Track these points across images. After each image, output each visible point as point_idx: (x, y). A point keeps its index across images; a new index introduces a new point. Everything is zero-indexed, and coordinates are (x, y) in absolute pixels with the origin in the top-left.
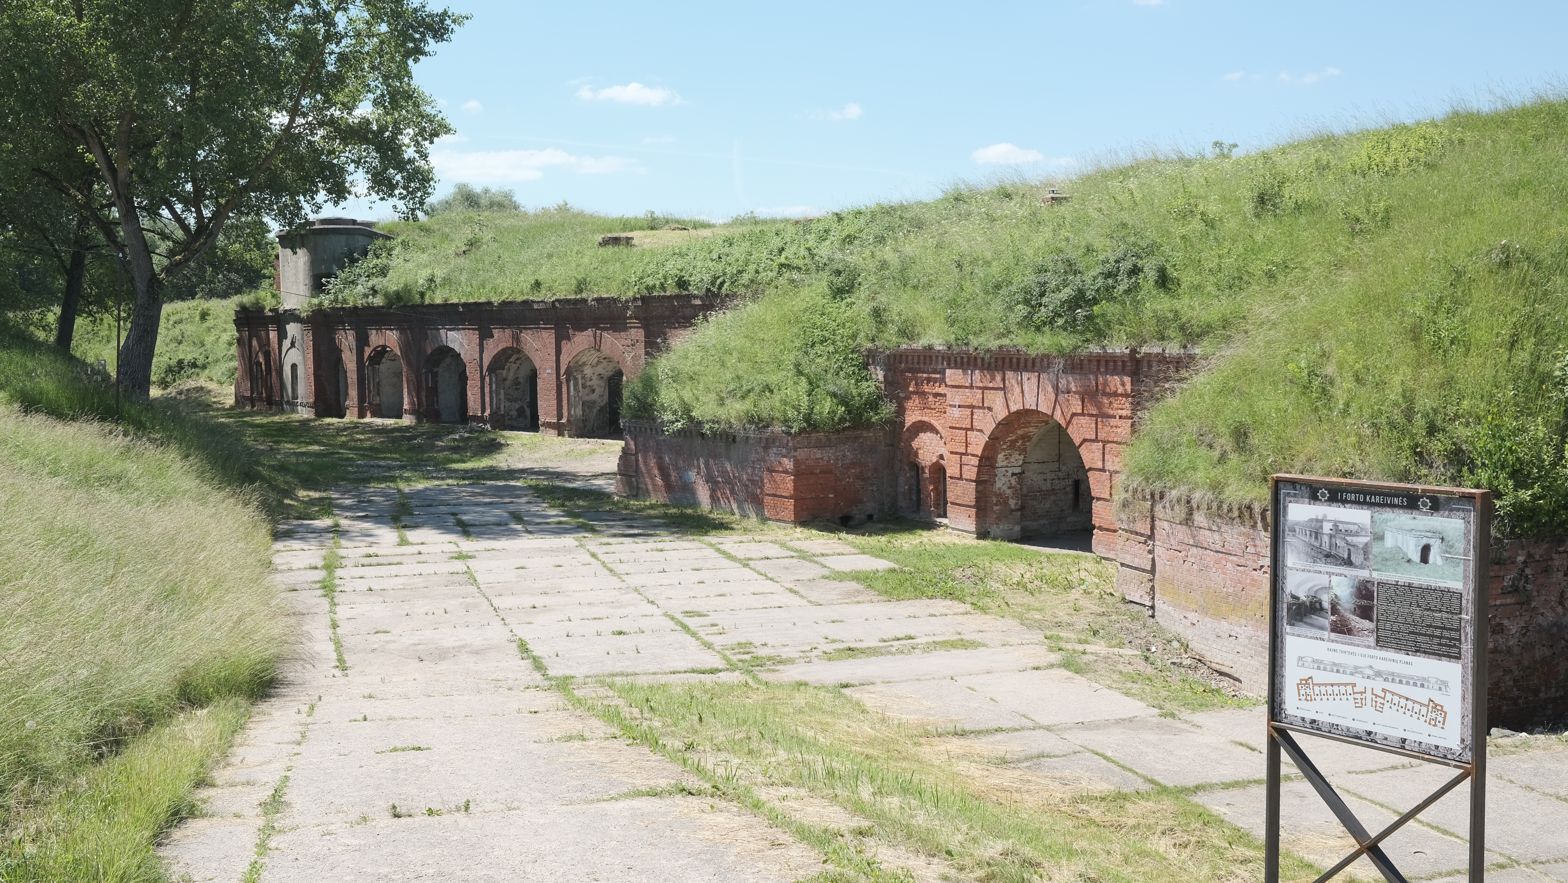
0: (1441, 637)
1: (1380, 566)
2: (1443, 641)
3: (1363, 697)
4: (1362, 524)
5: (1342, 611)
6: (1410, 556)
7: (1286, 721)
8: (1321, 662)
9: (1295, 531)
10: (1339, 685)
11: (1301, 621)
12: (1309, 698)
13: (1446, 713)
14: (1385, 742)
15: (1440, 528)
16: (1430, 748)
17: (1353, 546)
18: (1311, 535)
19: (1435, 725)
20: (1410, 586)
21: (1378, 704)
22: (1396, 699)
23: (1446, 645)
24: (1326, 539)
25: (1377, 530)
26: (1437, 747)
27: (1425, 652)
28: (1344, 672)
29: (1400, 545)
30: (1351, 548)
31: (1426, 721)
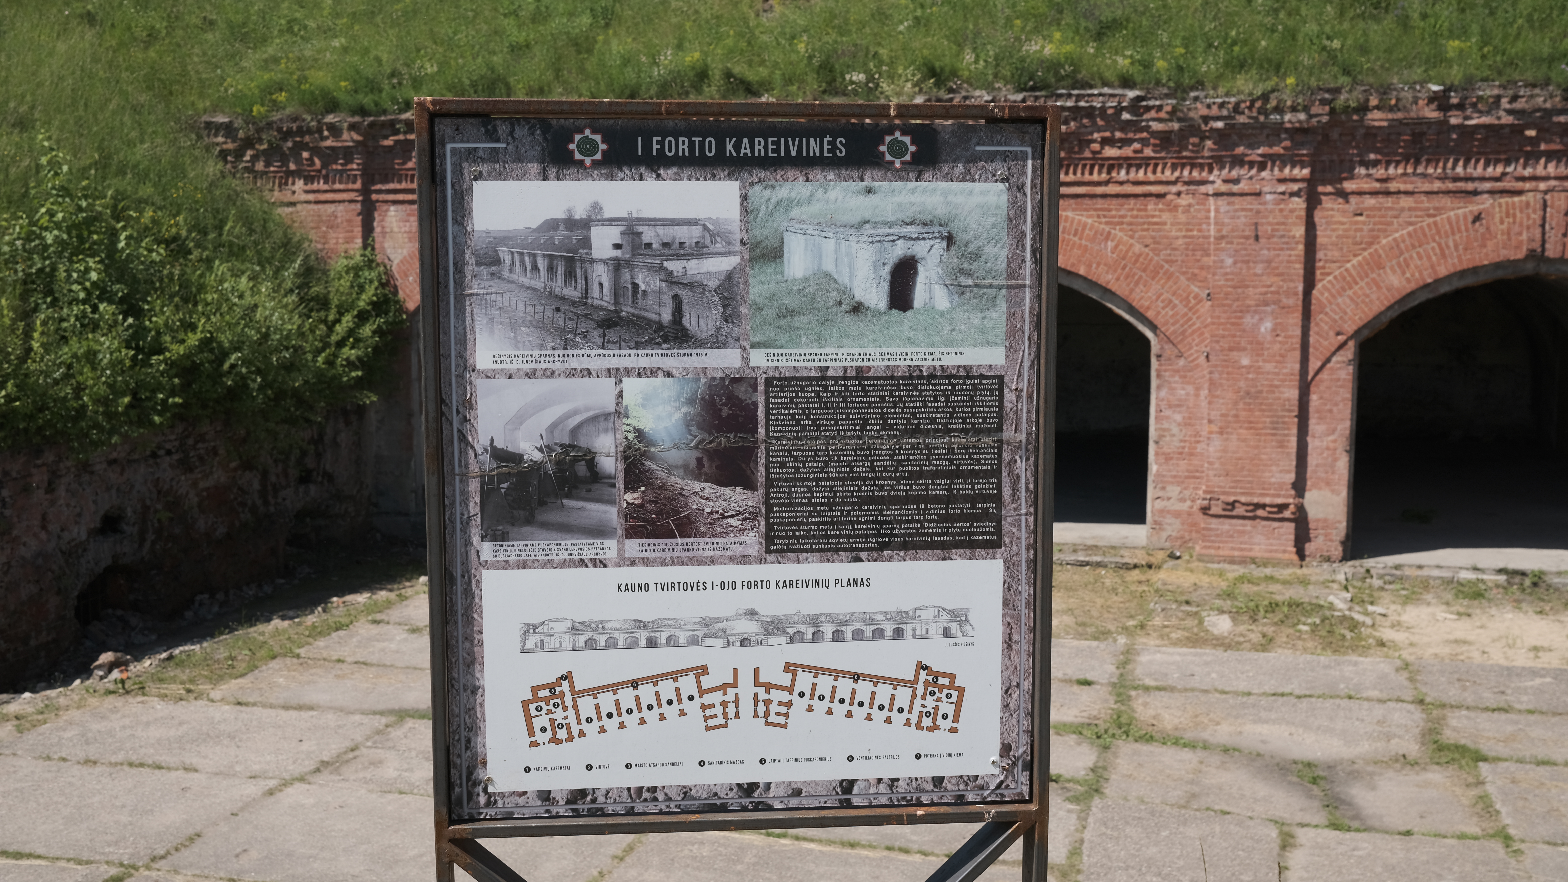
0: (949, 499)
1: (772, 333)
2: (955, 508)
3: (730, 697)
4: (716, 222)
5: (661, 474)
6: (859, 295)
7: (491, 812)
8: (600, 626)
9: (497, 262)
10: (655, 679)
11: (530, 521)
12: (562, 734)
13: (961, 691)
14: (794, 802)
15: (941, 211)
16: (920, 790)
17: (690, 285)
18: (551, 269)
19: (934, 728)
20: (861, 374)
21: (774, 708)
22: (825, 684)
23: (962, 517)
24: (601, 275)
25: (759, 233)
26: (938, 781)
27: (905, 546)
28: (671, 642)
29: (828, 266)
30: (684, 293)
31: (908, 723)
